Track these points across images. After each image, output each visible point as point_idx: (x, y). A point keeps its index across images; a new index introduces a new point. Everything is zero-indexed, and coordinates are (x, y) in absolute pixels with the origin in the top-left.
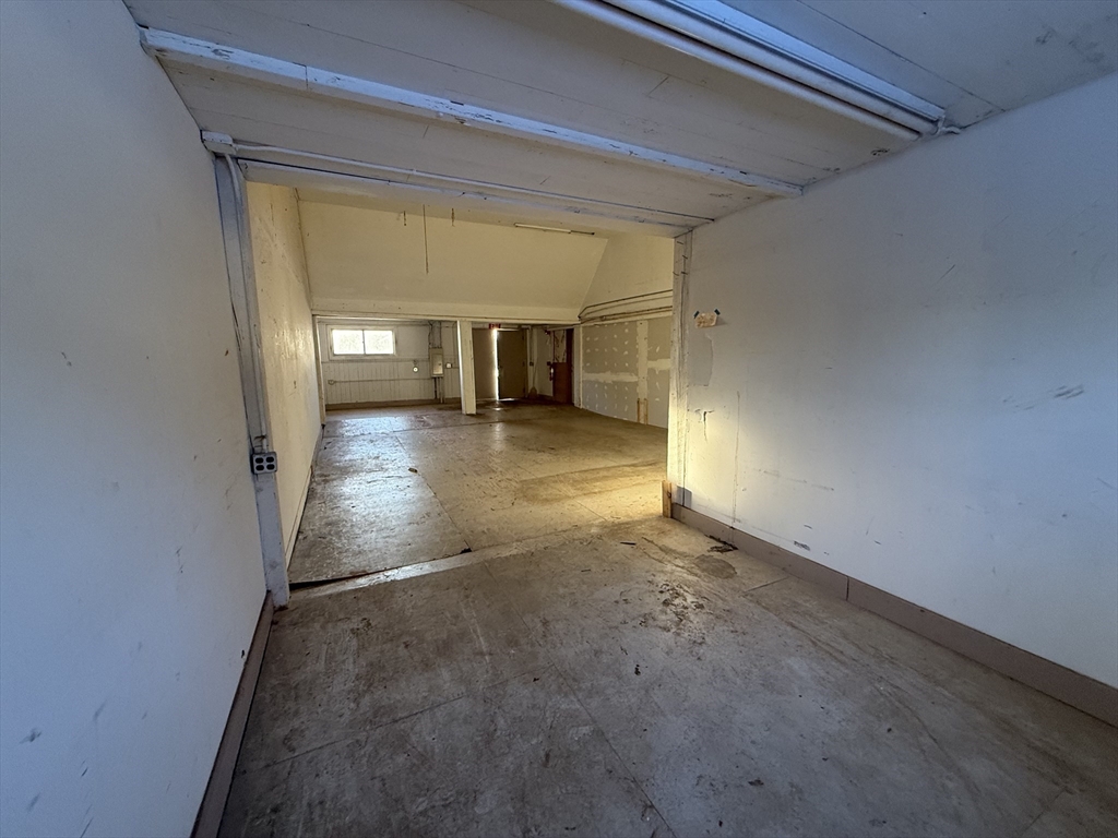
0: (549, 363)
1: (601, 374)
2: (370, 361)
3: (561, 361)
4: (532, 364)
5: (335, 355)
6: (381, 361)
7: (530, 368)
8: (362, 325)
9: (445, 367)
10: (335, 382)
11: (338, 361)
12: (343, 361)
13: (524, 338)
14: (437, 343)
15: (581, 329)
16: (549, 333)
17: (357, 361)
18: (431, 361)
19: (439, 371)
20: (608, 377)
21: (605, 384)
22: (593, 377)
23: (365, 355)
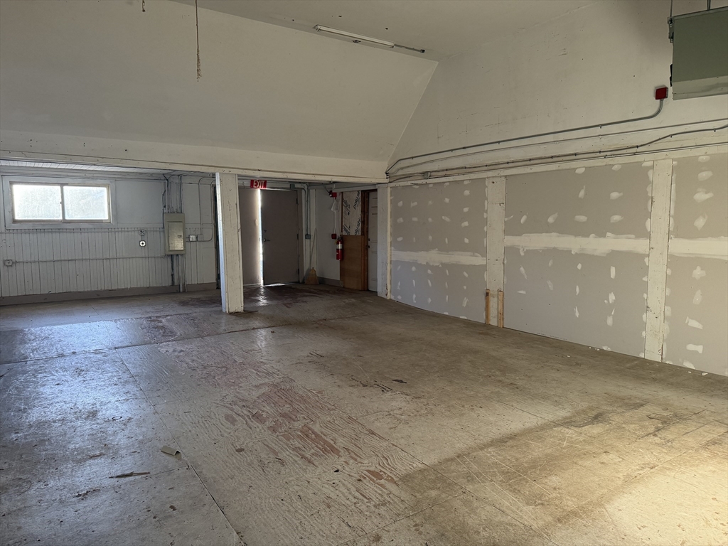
0: (334, 236)
1: (423, 253)
2: (73, 231)
3: (353, 233)
4: (308, 236)
5: (15, 221)
6: (88, 231)
7: (306, 243)
8: (61, 179)
9: (186, 240)
10: (16, 263)
11: (22, 231)
12: (29, 231)
13: (298, 202)
14: (175, 206)
15: (389, 190)
16: (334, 195)
17: (51, 231)
18: (165, 230)
19: (178, 245)
20: (434, 257)
21: (428, 266)
22: (407, 256)
23: (65, 221)
